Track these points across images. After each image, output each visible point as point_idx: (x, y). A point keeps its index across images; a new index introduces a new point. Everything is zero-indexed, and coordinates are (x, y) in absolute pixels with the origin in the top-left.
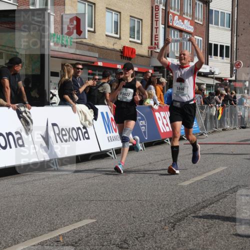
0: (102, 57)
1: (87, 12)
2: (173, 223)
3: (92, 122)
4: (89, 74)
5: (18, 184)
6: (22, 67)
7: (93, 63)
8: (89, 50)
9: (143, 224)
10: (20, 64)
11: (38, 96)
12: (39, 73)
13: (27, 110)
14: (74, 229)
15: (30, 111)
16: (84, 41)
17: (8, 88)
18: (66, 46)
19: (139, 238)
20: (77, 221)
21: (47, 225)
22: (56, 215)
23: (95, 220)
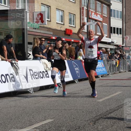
0: (54, 34)
1: (46, 11)
2: (94, 121)
3: (50, 68)
4: (48, 43)
5: (12, 101)
6: (13, 40)
7: (50, 37)
8: (48, 31)
9: (78, 122)
10: (12, 38)
11: (21, 55)
12: (22, 43)
13: (16, 62)
14: (42, 125)
15: (18, 63)
16: (45, 26)
17: (6, 51)
18: (35, 29)
19: (77, 129)
20: (44, 121)
21: (28, 122)
22: (33, 117)
23: (53, 120)
